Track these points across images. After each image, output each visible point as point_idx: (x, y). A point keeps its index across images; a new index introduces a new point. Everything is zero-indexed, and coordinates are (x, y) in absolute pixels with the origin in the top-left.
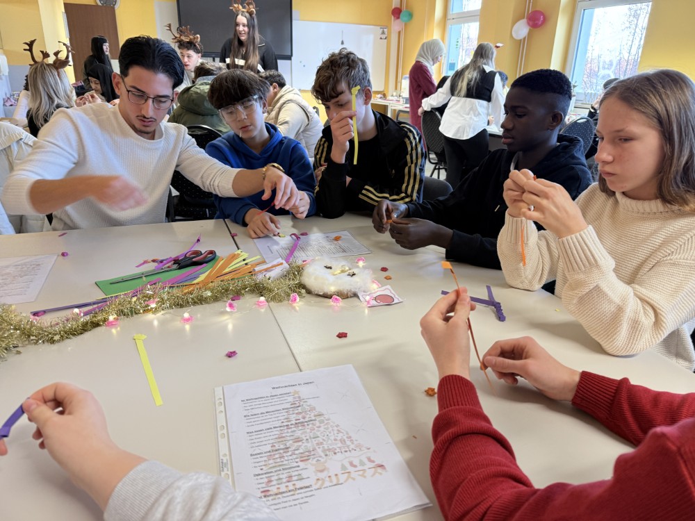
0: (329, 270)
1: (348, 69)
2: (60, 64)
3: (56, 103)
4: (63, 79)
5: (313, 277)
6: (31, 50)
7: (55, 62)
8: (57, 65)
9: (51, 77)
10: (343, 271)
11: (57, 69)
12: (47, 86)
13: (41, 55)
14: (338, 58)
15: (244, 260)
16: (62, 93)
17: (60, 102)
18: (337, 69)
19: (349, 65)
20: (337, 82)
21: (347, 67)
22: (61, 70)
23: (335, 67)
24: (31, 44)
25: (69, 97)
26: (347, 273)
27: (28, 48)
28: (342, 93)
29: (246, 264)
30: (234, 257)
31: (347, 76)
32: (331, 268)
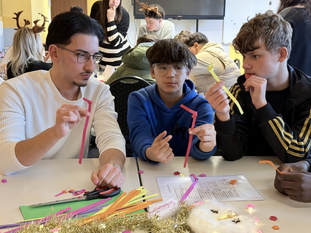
0: (215, 214)
1: (269, 29)
2: (38, 30)
3: (30, 58)
4: (37, 40)
5: (198, 221)
6: (17, 19)
7: (34, 28)
8: (35, 30)
9: (30, 38)
10: (229, 217)
11: (35, 33)
12: (26, 45)
13: (24, 23)
14: (261, 18)
15: (143, 196)
16: (36, 51)
17: (33, 57)
18: (258, 27)
19: (270, 25)
20: (256, 38)
21: (268, 27)
22: (37, 34)
23: (256, 25)
24: (18, 15)
25: (40, 54)
26: (233, 219)
27: (15, 16)
28: (258, 48)
29: (144, 201)
30: (135, 193)
31: (266, 34)
32: (217, 212)
